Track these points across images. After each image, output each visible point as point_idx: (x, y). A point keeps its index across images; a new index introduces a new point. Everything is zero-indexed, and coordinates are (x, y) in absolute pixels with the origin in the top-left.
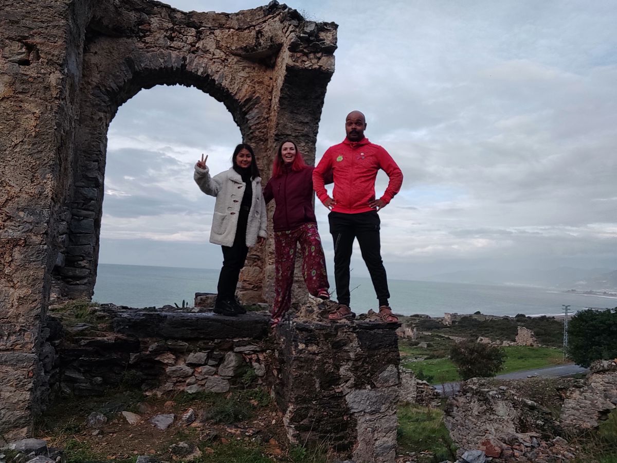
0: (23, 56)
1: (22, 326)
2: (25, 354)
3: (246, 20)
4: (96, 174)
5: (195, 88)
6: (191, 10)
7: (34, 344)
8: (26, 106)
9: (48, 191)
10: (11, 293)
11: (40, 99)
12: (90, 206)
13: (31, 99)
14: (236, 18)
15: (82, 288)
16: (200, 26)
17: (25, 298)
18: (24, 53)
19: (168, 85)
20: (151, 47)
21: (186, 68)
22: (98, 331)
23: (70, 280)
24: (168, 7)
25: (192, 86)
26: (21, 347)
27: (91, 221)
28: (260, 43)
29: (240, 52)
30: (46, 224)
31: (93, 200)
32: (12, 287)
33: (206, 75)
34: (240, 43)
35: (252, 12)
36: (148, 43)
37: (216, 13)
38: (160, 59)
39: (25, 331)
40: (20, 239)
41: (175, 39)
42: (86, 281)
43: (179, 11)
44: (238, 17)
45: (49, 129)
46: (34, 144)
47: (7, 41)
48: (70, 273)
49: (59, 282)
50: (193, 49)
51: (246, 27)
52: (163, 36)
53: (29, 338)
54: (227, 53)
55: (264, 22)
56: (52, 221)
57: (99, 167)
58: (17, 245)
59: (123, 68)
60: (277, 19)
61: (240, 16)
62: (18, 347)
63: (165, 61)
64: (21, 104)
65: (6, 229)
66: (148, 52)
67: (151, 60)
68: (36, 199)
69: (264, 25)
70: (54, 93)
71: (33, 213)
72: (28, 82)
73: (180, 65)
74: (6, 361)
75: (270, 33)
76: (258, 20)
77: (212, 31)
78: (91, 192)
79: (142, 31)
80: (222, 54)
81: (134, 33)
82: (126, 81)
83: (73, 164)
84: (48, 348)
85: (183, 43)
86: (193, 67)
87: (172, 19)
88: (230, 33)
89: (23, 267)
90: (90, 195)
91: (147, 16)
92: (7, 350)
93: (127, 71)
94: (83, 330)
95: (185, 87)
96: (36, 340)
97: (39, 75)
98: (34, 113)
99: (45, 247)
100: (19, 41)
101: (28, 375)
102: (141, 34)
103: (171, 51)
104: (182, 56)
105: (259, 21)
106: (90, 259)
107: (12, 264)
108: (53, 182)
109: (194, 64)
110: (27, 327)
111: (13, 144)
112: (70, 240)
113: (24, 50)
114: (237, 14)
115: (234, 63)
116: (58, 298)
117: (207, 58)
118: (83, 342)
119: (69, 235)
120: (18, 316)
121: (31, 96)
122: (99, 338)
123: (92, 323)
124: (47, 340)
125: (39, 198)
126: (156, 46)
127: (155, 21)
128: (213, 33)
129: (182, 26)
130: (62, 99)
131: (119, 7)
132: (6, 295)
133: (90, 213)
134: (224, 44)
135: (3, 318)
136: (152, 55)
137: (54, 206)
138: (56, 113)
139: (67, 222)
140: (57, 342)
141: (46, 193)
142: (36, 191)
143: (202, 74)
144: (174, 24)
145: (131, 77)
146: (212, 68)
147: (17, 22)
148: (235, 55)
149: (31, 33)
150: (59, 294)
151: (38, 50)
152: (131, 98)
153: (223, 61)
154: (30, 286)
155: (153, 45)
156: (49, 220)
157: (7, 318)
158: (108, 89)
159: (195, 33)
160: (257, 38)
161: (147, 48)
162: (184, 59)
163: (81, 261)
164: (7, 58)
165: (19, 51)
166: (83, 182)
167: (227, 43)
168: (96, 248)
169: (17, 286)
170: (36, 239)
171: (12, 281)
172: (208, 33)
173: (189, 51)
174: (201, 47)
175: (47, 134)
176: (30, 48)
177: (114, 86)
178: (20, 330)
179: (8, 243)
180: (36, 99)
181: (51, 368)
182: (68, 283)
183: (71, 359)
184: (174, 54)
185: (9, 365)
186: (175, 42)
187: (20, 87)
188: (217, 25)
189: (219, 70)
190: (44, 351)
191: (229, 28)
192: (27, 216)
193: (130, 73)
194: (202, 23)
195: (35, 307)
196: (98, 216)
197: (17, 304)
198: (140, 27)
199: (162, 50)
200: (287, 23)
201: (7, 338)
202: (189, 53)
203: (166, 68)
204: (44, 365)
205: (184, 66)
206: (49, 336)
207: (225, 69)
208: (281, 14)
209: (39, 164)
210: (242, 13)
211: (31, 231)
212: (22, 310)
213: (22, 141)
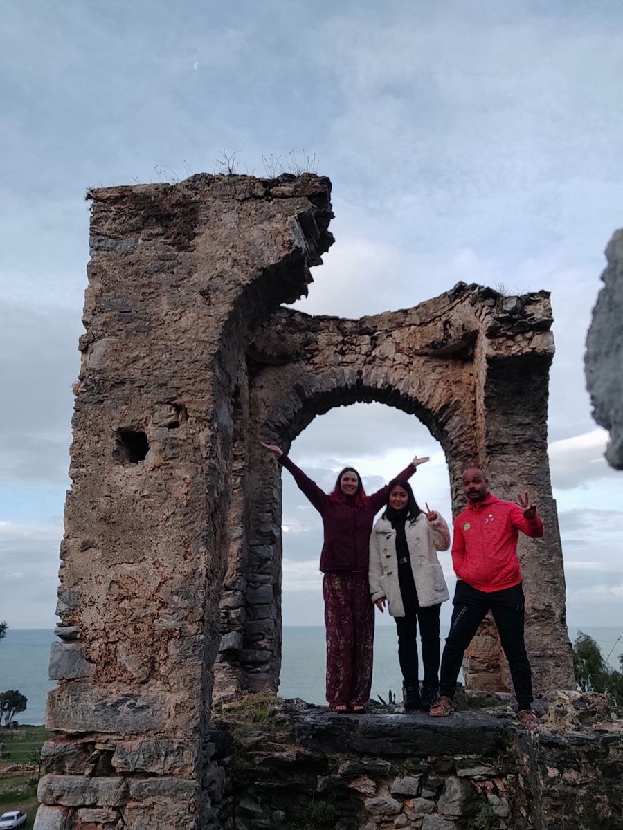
0: (172, 418)
1: (180, 743)
2: (185, 781)
3: (427, 313)
4: (271, 528)
5: (378, 402)
6: (362, 316)
7: (193, 767)
8: (177, 472)
9: (202, 568)
10: (167, 698)
11: (191, 462)
12: (266, 568)
13: (181, 464)
14: (415, 312)
15: (264, 677)
16: (376, 331)
17: (183, 704)
18: (173, 415)
19: (345, 405)
20: (320, 367)
21: (362, 383)
22: (276, 742)
23: (250, 666)
24: (336, 319)
25: (374, 401)
26: (180, 771)
27: (267, 588)
28: (450, 335)
29: (426, 350)
30: (201, 609)
31: (269, 560)
32: (169, 690)
33: (387, 386)
34: (425, 340)
35: (435, 301)
36: (316, 364)
37: (392, 311)
38: (332, 379)
39: (183, 749)
40: (175, 630)
41: (346, 352)
42: (267, 667)
43: (348, 320)
44: (418, 310)
45: (201, 494)
46: (185, 515)
47: (157, 406)
48: (250, 658)
49: (237, 670)
50: (368, 359)
51: (429, 320)
52: (333, 352)
53: (189, 757)
54: (411, 355)
55: (452, 309)
56: (208, 603)
57: (274, 519)
58: (172, 637)
59: (292, 397)
60: (466, 302)
61: (421, 308)
62: (177, 770)
63: (338, 380)
64: (172, 471)
65: (160, 618)
66: (318, 374)
67: (322, 383)
68: (190, 579)
69: (451, 313)
70: (204, 452)
71: (187, 597)
72: (178, 445)
73: (356, 381)
74: (164, 791)
75: (460, 321)
76: (443, 308)
77: (389, 334)
78: (267, 551)
79: (309, 351)
80: (405, 357)
81: (300, 356)
82: (296, 411)
83: (244, 519)
84: (214, 770)
85: (357, 355)
86: (370, 381)
87: (342, 331)
88: (411, 331)
89: (179, 665)
90: (266, 554)
91: (312, 334)
92: (165, 775)
93: (296, 400)
94: (258, 742)
95: (366, 404)
96: (196, 760)
97: (188, 436)
98: (185, 479)
99: (202, 637)
100: (168, 403)
101: (189, 809)
102: (309, 356)
103: (343, 367)
104: (356, 370)
105: (445, 310)
106: (270, 637)
107: (168, 662)
108: (206, 556)
109: (372, 376)
110: (186, 743)
111: (165, 517)
112: (248, 614)
113: (173, 412)
114: (417, 308)
115: (421, 365)
116: (237, 692)
117: (387, 366)
118: (258, 760)
119: (246, 608)
120: (175, 729)
121: (181, 460)
122: (277, 754)
123: (269, 731)
124: (212, 758)
125: (192, 577)
126: (326, 365)
127: (322, 338)
128: (391, 336)
129: (354, 336)
130: (214, 458)
131: (282, 332)
132: (163, 701)
133: (267, 577)
134: (405, 346)
135: (160, 732)
136: (322, 376)
137: (210, 585)
138: (206, 474)
139: (242, 592)
140: (227, 760)
141: (200, 570)
142: (190, 570)
143: (382, 386)
144: (344, 336)
145: (301, 406)
146: (394, 377)
147: (165, 385)
148: (421, 355)
149: (179, 392)
150: (238, 687)
151: (187, 409)
152: (305, 428)
153: (407, 366)
154: (187, 688)
155: (322, 365)
156: (205, 603)
157: (164, 732)
158: (278, 424)
159: (370, 340)
160: (446, 329)
161: (316, 369)
162: (360, 373)
163: (261, 640)
164: (157, 424)
165: (169, 414)
166: (257, 539)
167: (409, 343)
168: (278, 621)
169: (173, 689)
170: (191, 628)
171: (168, 683)
172: (385, 337)
173: (365, 363)
174: (378, 355)
175: (199, 501)
176: (179, 408)
177: (283, 420)
178: (178, 748)
179: (163, 636)
180: (187, 463)
181: (221, 797)
182: (248, 670)
183: (245, 783)
184: (347, 370)
185: (168, 796)
186: (347, 356)
187: (169, 452)
188: (394, 325)
189: (402, 377)
190: (208, 774)
191: (410, 326)
192: (181, 600)
193: (300, 401)
194: (376, 327)
195: (193, 717)
196: (277, 580)
197: (174, 712)
198: (306, 348)
199: (333, 368)
200: (479, 305)
201: (165, 759)
202: (365, 364)
203: (340, 388)
204: (211, 794)
205: (360, 381)
206: (215, 753)
207: (410, 375)
208: (471, 295)
209: (192, 537)
210: (423, 305)
211: (186, 618)
212: (180, 721)
213: (174, 513)
